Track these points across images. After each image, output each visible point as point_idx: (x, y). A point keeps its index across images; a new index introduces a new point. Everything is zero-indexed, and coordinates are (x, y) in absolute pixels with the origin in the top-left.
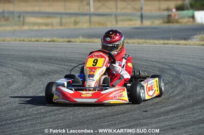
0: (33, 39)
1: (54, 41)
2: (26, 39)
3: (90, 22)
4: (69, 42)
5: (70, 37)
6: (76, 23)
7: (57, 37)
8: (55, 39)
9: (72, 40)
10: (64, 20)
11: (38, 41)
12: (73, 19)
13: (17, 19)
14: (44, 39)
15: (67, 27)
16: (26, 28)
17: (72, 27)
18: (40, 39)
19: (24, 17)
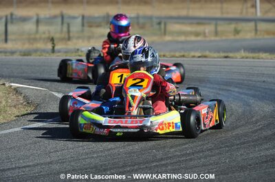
0: (177, 54)
1: (205, 57)
2: (167, 54)
3: (256, 30)
4: (226, 57)
5: (227, 51)
6: (237, 32)
7: (210, 51)
8: (207, 53)
9: (231, 55)
10: (220, 28)
11: (183, 56)
12: (233, 26)
13: (156, 27)
14: (192, 54)
15: (224, 38)
16: (168, 38)
17: (232, 37)
18: (186, 54)
19: (165, 24)
